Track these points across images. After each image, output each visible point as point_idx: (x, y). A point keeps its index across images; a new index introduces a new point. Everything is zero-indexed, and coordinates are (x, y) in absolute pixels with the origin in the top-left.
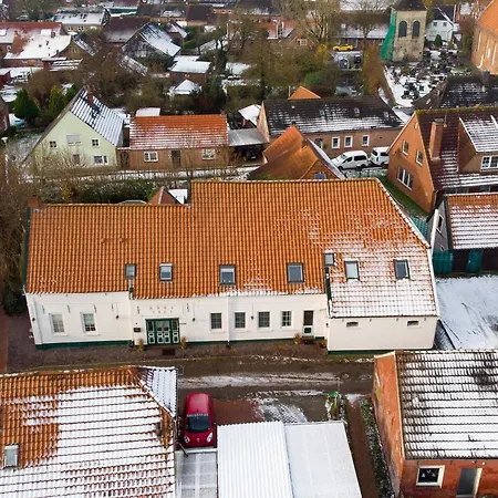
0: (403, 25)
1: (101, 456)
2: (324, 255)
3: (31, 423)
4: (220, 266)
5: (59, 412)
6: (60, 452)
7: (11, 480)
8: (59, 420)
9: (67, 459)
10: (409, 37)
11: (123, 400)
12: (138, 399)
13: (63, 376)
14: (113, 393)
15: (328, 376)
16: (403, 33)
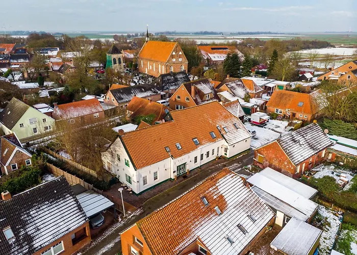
0: (114, 60)
1: (238, 198)
2: (217, 127)
3: (215, 197)
4: (193, 139)
5: (220, 190)
6: (228, 202)
7: (224, 218)
8: (221, 193)
9: (232, 203)
10: (118, 64)
11: (231, 179)
12: (234, 177)
13: (214, 178)
14: (228, 178)
15: (235, 164)
16: (115, 63)
